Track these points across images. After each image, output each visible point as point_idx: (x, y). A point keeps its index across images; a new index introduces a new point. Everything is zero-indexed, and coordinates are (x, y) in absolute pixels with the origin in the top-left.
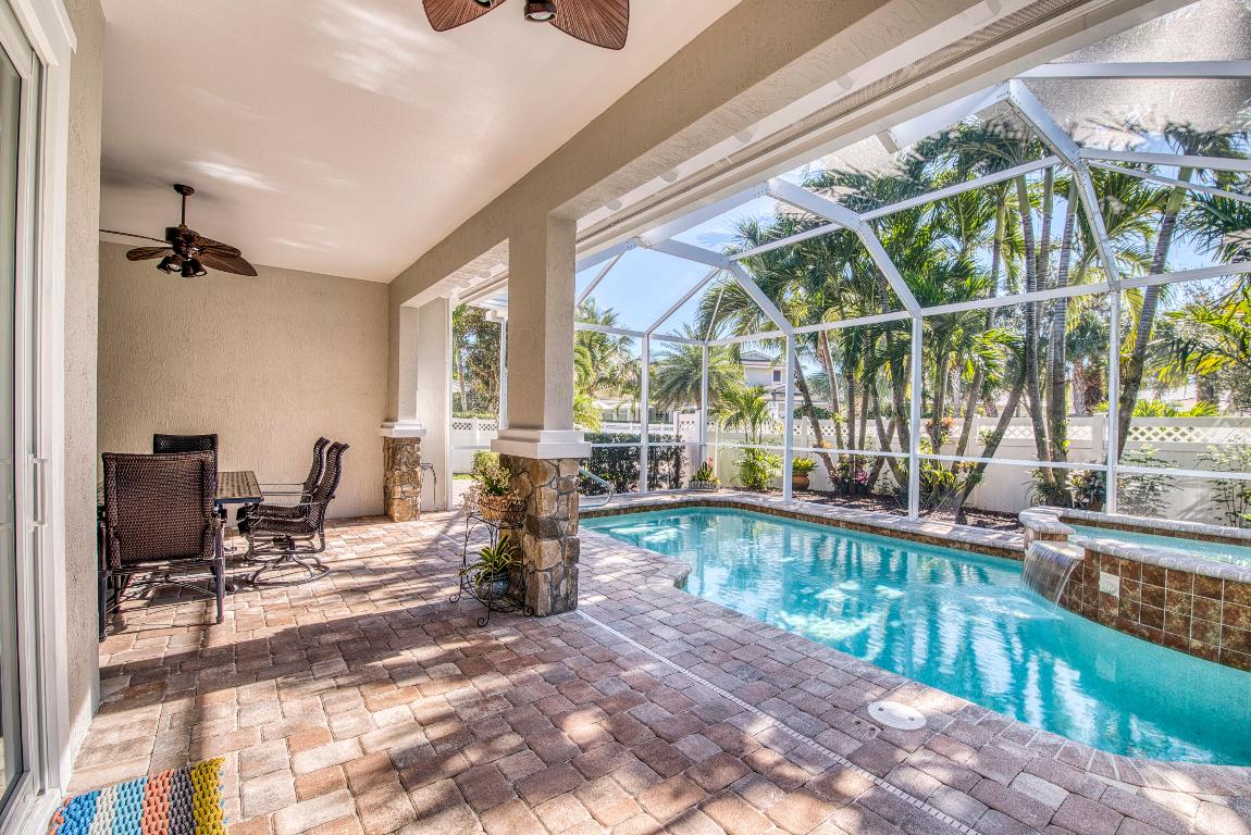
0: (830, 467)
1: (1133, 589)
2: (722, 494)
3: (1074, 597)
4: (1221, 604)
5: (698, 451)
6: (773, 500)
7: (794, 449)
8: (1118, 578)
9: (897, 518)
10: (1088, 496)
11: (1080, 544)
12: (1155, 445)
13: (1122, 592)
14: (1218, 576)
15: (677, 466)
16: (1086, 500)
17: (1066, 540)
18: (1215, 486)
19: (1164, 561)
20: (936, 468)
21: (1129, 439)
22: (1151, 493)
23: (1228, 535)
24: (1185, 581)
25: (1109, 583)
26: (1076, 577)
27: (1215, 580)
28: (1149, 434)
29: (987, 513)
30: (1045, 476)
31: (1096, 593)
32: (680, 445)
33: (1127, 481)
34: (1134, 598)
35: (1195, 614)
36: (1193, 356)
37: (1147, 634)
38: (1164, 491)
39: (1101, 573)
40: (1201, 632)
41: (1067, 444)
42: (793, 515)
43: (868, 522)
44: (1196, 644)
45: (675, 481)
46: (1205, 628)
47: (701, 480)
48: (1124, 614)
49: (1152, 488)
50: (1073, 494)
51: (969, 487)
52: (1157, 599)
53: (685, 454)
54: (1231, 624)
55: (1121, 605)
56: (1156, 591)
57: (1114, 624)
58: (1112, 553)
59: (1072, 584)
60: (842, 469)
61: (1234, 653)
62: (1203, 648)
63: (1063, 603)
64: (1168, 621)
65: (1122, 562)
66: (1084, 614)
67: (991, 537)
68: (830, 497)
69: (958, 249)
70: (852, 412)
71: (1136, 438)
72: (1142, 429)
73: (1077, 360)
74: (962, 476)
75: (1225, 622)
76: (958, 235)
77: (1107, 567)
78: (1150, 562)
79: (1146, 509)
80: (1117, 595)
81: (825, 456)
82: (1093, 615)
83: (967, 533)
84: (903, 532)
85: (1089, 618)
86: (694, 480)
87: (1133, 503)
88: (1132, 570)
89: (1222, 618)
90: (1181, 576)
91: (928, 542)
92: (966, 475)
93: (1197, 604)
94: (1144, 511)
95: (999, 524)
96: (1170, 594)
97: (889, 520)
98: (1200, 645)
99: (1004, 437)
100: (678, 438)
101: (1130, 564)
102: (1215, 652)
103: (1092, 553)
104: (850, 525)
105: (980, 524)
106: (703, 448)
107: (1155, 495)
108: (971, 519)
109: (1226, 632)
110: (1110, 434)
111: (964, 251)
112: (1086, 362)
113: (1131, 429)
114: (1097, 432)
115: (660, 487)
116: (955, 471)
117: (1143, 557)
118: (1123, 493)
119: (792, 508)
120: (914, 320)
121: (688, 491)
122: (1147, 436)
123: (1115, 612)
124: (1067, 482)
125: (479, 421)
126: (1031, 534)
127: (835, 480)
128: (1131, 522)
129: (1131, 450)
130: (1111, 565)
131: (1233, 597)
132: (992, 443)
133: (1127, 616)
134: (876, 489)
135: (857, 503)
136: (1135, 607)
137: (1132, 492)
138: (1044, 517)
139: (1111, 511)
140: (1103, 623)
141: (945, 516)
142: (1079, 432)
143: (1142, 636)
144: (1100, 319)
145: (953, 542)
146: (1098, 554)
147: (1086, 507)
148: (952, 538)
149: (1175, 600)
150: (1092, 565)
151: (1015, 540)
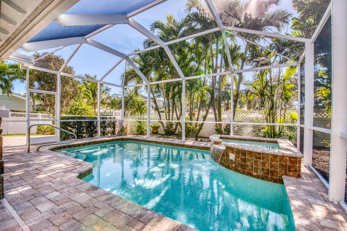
0: (163, 127)
1: (238, 158)
2: (129, 136)
3: (223, 162)
4: (261, 161)
5: (121, 122)
6: (144, 137)
7: (150, 120)
8: (234, 155)
9: (179, 140)
10: (226, 131)
11: (224, 145)
12: (241, 118)
13: (235, 159)
14: (260, 152)
15: (114, 128)
16: (226, 133)
17: (221, 144)
18: (253, 128)
19: (246, 149)
20: (191, 125)
21: (235, 117)
22: (240, 130)
23: (259, 140)
24: (252, 154)
25: (232, 156)
26: (223, 155)
27: (259, 154)
28: (239, 115)
29: (204, 137)
30: (217, 127)
31: (229, 160)
32: (115, 120)
33: (235, 127)
34: (239, 161)
35: (254, 165)
36: (249, 94)
37: (242, 172)
38: (243, 129)
39: (230, 154)
40: (256, 171)
41: (222, 118)
42: (149, 142)
43: (171, 142)
44: (255, 174)
45: (113, 133)
46: (257, 168)
47: (121, 132)
48: (236, 166)
49: (240, 129)
50: (223, 131)
51: (199, 131)
52: (244, 160)
53: (117, 123)
54: (264, 167)
55: (235, 163)
56: (244, 158)
57: (233, 169)
58: (233, 147)
59: (222, 158)
60: (167, 127)
61: (265, 176)
62: (257, 175)
63: (220, 163)
64: (248, 167)
65: (235, 150)
66: (226, 167)
67: (203, 144)
68: (162, 135)
69: (197, 66)
70: (169, 110)
71: (237, 116)
72: (238, 114)
73: (224, 101)
74: (198, 128)
75: (262, 166)
76: (197, 62)
77: (231, 151)
78: (242, 149)
79: (239, 134)
80: (234, 160)
81: (162, 123)
82: (228, 167)
83: (197, 144)
84: (180, 145)
85: (227, 168)
86: (119, 132)
87: (236, 133)
88: (238, 152)
89: (261, 165)
90: (251, 153)
91: (187, 147)
92: (198, 127)
93: (255, 161)
94: (239, 135)
95: (206, 140)
96: (248, 159)
97: (176, 141)
98: (256, 174)
99: (207, 117)
100: (114, 118)
101: (237, 150)
102: (260, 176)
103: (228, 148)
104: (165, 143)
105: (201, 141)
106: (123, 122)
107: (241, 130)
108: (199, 140)
109: (263, 169)
110: (231, 116)
111: (198, 66)
112: (226, 101)
113: (235, 114)
114: (229, 116)
115: (108, 135)
116: (196, 126)
117: (240, 148)
118: (234, 130)
119: (149, 139)
120: (183, 80)
121: (117, 136)
122: (240, 115)
123: (234, 165)
124: (222, 128)
125: (41, 114)
126: (212, 142)
127: (165, 130)
128: (236, 138)
129: (236, 119)
130: (232, 151)
131: (264, 158)
132: (205, 118)
133: (237, 167)
134: (176, 133)
135: (170, 137)
136: (239, 163)
137: (236, 130)
138: (215, 137)
139: (232, 135)
140: (231, 169)
141: (193, 139)
142: (224, 115)
143: (241, 173)
144: (229, 91)
145: (193, 146)
146: (229, 147)
147: (226, 134)
148: (193, 145)
149: (249, 160)
150: (227, 151)
151: (209, 145)
